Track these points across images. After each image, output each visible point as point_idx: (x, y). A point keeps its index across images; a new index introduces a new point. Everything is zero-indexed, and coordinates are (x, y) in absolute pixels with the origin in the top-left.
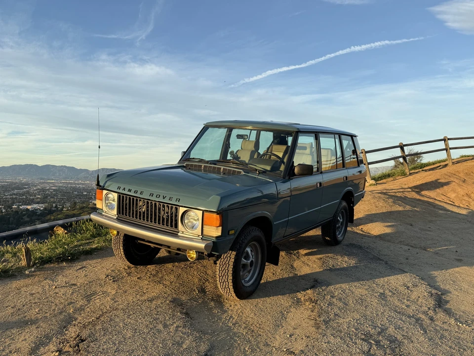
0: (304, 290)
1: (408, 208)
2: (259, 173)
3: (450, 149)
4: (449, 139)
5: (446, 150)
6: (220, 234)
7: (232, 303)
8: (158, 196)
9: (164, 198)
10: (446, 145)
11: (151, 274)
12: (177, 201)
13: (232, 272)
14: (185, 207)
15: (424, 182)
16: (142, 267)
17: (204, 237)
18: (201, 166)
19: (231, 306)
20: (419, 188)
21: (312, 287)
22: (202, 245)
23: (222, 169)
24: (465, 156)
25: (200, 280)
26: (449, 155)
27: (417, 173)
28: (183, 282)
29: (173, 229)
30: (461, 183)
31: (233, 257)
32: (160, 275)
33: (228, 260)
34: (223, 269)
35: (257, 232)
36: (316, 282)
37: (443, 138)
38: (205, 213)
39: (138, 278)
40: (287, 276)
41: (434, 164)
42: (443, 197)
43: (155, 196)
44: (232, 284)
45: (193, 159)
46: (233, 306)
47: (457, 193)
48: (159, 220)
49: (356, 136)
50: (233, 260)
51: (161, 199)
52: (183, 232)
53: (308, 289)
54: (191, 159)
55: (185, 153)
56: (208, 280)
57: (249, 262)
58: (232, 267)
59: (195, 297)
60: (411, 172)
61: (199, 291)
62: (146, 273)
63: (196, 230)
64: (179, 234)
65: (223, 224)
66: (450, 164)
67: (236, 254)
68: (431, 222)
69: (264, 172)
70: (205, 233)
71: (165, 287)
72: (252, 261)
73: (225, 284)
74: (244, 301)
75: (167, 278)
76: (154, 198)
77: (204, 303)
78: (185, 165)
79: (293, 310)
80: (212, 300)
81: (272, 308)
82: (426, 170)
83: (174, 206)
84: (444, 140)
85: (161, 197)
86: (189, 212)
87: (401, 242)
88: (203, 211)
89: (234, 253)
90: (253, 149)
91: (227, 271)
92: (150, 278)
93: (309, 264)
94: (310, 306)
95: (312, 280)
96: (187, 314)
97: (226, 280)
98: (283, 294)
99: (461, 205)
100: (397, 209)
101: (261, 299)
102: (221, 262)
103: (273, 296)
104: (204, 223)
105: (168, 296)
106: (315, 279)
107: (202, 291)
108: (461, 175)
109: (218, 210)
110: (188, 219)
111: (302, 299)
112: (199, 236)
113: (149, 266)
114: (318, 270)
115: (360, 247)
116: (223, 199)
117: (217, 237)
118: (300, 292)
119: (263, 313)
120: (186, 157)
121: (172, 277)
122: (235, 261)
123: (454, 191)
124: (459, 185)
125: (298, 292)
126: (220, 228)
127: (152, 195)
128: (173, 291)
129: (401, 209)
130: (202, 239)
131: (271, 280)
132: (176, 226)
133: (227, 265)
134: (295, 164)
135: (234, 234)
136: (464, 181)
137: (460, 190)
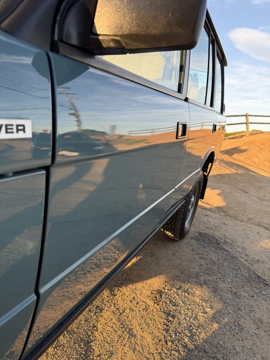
1: (234, 171)
3: (249, 123)
4: (249, 116)
5: (246, 123)
10: (247, 120)
20: (230, 152)
26: (247, 128)
27: (224, 140)
37: (245, 114)
41: (235, 134)
42: (250, 161)
47: (259, 158)
66: (248, 135)
68: (260, 188)
84: (246, 116)
100: (225, 173)
108: (258, 144)
123: (256, 156)
124: (260, 152)
129: (228, 172)
136: (262, 149)
137: (261, 156)
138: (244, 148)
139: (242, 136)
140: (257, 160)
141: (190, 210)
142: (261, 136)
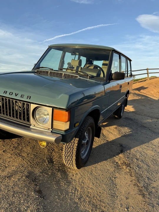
0: (118, 154)
1: (140, 98)
2: (90, 78)
3: (149, 73)
4: (149, 69)
5: (147, 73)
6: (68, 128)
7: (74, 172)
8: (11, 94)
9: (16, 95)
10: (148, 72)
11: (14, 147)
12: (28, 99)
13: (75, 154)
14: (36, 104)
15: (140, 86)
16: (8, 140)
17: (53, 131)
18: (48, 72)
19: (73, 176)
20: (139, 89)
21: (122, 151)
22: (52, 139)
23: (63, 74)
24: (153, 77)
25: (49, 150)
26: (148, 76)
27: (136, 83)
28: (36, 153)
29: (26, 122)
30: (155, 87)
31: (76, 142)
32: (20, 147)
33: (73, 144)
34: (68, 151)
35: (91, 120)
36: (122, 147)
38: (55, 110)
39: (4, 151)
40: (103, 143)
41: (142, 79)
42: (149, 93)
43: (8, 93)
44: (75, 162)
45: (42, 67)
46: (75, 175)
47: (154, 91)
48: (13, 114)
49: (131, 61)
50: (77, 145)
51: (13, 96)
52: (35, 125)
53: (119, 154)
54: (40, 68)
55: (36, 64)
56: (54, 150)
57: (86, 141)
58: (76, 150)
59: (46, 169)
60: (134, 82)
61: (48, 162)
62: (11, 146)
63: (47, 125)
64: (31, 127)
65: (71, 119)
66: (149, 79)
67: (79, 140)
68: (151, 104)
69: (92, 77)
70: (54, 127)
71: (23, 159)
72: (88, 141)
73: (69, 161)
74: (82, 169)
75: (25, 150)
76: (7, 95)
77: (53, 174)
78: (36, 71)
79: (117, 175)
80: (59, 170)
81: (103, 175)
82: (139, 82)
83: (26, 103)
84: (147, 69)
85: (14, 94)
86: (40, 108)
87: (145, 115)
88: (53, 108)
89: (78, 139)
90: (78, 65)
91: (71, 153)
92: (12, 150)
93: (112, 132)
94: (128, 170)
95: (119, 145)
96: (39, 192)
97: (71, 159)
98: (106, 160)
99: (157, 97)
100: (136, 99)
101: (93, 166)
102: (67, 146)
103: (100, 162)
104: (54, 118)
105: (25, 170)
106: (120, 144)
107: (51, 161)
108: (154, 84)
109: (67, 108)
110: (39, 114)
111: (119, 163)
112: (49, 129)
113: (13, 139)
114: (118, 136)
115: (131, 120)
116: (70, 96)
117: (66, 131)
118: (115, 156)
119: (98, 182)
120: (37, 66)
121: (29, 148)
122: (78, 145)
123: (152, 90)
124: (154, 88)
125: (114, 156)
126: (69, 123)
127: (5, 92)
128: (29, 163)
129: (137, 98)
130: (52, 132)
131: (94, 147)
132: (28, 120)
133: (72, 149)
134: (113, 72)
135: (78, 126)
136: (155, 86)
137: (155, 90)
138: (146, 87)
139: (145, 80)
140: (153, 92)
141: (122, 109)
142: (155, 79)
